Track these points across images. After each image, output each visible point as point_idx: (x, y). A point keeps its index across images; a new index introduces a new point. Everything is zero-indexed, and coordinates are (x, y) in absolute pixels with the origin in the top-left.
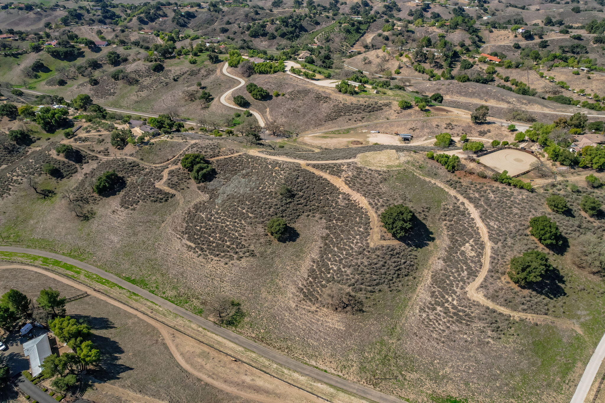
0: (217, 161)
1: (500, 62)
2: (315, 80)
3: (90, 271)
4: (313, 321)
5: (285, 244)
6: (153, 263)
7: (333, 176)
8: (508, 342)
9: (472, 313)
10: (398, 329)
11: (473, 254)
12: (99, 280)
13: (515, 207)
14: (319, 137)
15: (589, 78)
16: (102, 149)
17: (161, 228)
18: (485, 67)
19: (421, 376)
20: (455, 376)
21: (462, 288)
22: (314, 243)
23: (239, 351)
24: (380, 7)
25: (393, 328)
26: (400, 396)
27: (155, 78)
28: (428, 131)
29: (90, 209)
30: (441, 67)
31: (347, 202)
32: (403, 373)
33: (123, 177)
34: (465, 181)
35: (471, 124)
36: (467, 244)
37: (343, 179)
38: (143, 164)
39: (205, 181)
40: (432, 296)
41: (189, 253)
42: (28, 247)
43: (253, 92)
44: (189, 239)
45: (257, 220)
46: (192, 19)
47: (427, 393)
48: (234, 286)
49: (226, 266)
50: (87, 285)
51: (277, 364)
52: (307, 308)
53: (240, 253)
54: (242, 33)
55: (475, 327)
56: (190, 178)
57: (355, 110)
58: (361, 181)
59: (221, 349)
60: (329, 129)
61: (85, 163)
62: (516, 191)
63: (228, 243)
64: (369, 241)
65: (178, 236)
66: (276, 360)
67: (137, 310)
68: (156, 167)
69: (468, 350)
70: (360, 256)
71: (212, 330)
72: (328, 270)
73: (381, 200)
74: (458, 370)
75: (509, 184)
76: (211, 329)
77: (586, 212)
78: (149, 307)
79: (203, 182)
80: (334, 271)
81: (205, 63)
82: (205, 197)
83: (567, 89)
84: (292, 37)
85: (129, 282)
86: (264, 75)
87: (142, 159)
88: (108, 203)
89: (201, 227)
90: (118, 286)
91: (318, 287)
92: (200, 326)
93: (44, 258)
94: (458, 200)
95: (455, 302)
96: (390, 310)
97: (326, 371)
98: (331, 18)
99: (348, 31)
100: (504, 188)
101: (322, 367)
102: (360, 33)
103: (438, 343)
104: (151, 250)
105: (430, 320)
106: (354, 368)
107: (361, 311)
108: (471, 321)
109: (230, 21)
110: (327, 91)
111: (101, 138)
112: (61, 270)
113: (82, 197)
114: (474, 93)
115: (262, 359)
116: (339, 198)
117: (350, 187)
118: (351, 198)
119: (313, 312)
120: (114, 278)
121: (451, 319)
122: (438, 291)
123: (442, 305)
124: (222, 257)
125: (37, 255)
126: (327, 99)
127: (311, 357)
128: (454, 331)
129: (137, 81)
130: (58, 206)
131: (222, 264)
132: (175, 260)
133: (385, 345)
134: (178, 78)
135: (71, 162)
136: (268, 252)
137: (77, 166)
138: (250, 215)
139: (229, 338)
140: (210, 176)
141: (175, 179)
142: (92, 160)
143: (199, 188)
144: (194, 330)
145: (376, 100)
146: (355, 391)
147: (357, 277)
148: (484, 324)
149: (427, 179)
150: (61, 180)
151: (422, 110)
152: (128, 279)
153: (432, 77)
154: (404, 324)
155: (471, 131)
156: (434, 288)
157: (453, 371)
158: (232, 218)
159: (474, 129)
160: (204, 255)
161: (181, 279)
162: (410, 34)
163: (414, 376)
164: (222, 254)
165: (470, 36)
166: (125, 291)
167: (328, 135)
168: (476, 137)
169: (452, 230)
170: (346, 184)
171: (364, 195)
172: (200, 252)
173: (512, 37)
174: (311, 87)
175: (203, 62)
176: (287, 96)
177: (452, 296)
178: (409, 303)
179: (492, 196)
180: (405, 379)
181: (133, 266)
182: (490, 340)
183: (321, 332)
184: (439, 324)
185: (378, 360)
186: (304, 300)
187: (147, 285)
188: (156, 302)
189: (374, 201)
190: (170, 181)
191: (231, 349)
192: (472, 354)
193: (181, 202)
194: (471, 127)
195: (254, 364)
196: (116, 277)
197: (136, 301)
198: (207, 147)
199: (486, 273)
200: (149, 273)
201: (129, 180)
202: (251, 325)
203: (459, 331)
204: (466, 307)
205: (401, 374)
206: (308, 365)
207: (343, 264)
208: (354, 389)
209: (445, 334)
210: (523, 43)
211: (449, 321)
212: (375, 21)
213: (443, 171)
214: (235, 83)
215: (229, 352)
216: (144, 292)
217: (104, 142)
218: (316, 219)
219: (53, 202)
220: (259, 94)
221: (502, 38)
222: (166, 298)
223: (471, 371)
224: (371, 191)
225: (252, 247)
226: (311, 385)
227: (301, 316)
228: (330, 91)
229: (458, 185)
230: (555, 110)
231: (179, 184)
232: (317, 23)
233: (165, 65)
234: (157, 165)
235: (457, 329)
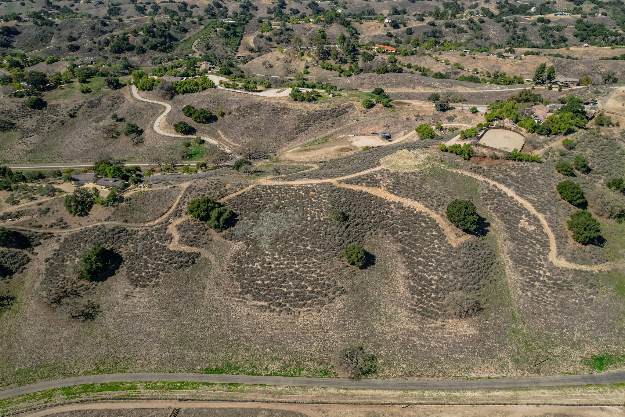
0: (229, 201)
1: (396, 51)
2: (257, 91)
3: (148, 380)
4: (446, 336)
5: (367, 270)
6: (224, 340)
7: (372, 188)
8: (603, 293)
9: (567, 278)
10: (517, 314)
11: (533, 228)
12: (173, 387)
13: (538, 179)
14: (301, 151)
15: (474, 58)
16: (53, 221)
17: (206, 297)
18: (386, 57)
19: (563, 348)
20: (585, 337)
21: (546, 260)
22: (394, 260)
23: (400, 395)
24: (236, 7)
25: (513, 315)
26: (563, 373)
27: (39, 117)
28: (402, 125)
29: (87, 304)
30: (345, 62)
31: (402, 211)
32: (549, 351)
33: (112, 249)
34: (484, 165)
35: (436, 112)
36: (522, 221)
37: (384, 188)
38: (131, 227)
39: (228, 228)
40: (523, 276)
41: (265, 314)
42: (20, 384)
43: (194, 116)
44: (255, 299)
45: (328, 253)
46: (16, 37)
47: (578, 361)
48: (343, 332)
49: (321, 313)
50: (161, 399)
51: (445, 390)
52: (431, 325)
53: (329, 295)
54: (100, 49)
55: (576, 289)
56: (207, 229)
57: (323, 117)
58: (404, 187)
59: (382, 402)
60: (305, 141)
61: (36, 245)
62: (528, 164)
63: (310, 288)
64: (449, 242)
65: (236, 299)
66: (439, 388)
67: (253, 401)
68: (152, 226)
69: (582, 311)
70: (451, 259)
71: (356, 387)
72: (430, 282)
73: (434, 200)
74: (586, 331)
75: (521, 160)
76: (352, 387)
77: (578, 170)
78: (264, 392)
79: (226, 229)
80: (436, 281)
81: (102, 90)
82: (239, 246)
83: (462, 69)
84: (166, 48)
85: (212, 373)
86: (189, 95)
87: (126, 221)
88: (109, 287)
89: (263, 280)
90: (203, 384)
91: (430, 302)
92: (339, 389)
93: (63, 389)
94: (489, 184)
95: (548, 274)
96: (499, 299)
97: (489, 378)
98: (197, 24)
99: (226, 36)
100: (519, 164)
101: (484, 375)
102: (238, 36)
103: (557, 314)
104: (211, 326)
105: (537, 296)
106: (510, 364)
107: (481, 309)
108: (571, 286)
109: (73, 35)
110: (280, 101)
111: (43, 208)
112: (105, 394)
113: (65, 291)
114: (399, 83)
115: (427, 393)
116: (392, 209)
117: (396, 195)
118: (404, 206)
119: (440, 328)
120: (190, 377)
121: (553, 289)
122: (525, 269)
123: (538, 280)
124: (311, 305)
125: (47, 388)
126: (284, 110)
127: (467, 370)
128: (563, 299)
129: (12, 125)
130: (29, 313)
131: (315, 313)
132: (251, 327)
133: (518, 332)
134: (74, 113)
135: (13, 250)
136: (357, 284)
137: (25, 252)
138: (318, 250)
139: (379, 387)
140: (232, 220)
141: (191, 234)
142: (45, 239)
143: (224, 237)
144: (337, 395)
145: (337, 103)
146: (528, 385)
147: (460, 279)
148: (581, 284)
149: (455, 171)
150: (10, 278)
151: (385, 106)
152: (208, 370)
153: (341, 72)
154: (518, 308)
155: (439, 118)
156: (520, 267)
157: (582, 334)
158: (298, 259)
159: (442, 116)
160: (286, 309)
161: (275, 346)
162: (289, 32)
163: (557, 351)
164: (309, 302)
165: (346, 29)
166: (217, 386)
167: (308, 148)
168: (446, 123)
169: (498, 212)
170: (390, 193)
171: (416, 199)
172: (278, 309)
173: (382, 27)
174: (259, 100)
175: (100, 89)
176: (234, 113)
177: (542, 270)
178: (509, 287)
179: (512, 173)
180: (555, 356)
181: (203, 353)
182: (591, 296)
183: (459, 343)
184: (547, 297)
185: (522, 348)
186: (424, 319)
187: (239, 368)
188: (267, 383)
189: (429, 203)
190: (185, 239)
191: (390, 397)
192: (586, 313)
193: (212, 258)
194: (437, 115)
195: (425, 402)
196: (191, 374)
197: (242, 391)
198: (208, 187)
199: (555, 241)
200: (231, 354)
201: (123, 252)
202: (389, 363)
203: (567, 297)
204: (560, 275)
205: (549, 353)
206: (471, 379)
207: (440, 271)
208: (525, 383)
209: (557, 304)
210: (393, 31)
211: (553, 292)
212: (247, 22)
213: (460, 160)
214: (158, 108)
215: (393, 401)
216: (241, 378)
217: (51, 211)
218: (380, 235)
219: (17, 312)
220: (203, 117)
221: (374, 28)
222: (275, 375)
223: (594, 328)
224: (419, 194)
225: (339, 284)
226: (489, 396)
227: (431, 336)
228: (284, 101)
229: (480, 170)
230: (476, 89)
231: (198, 239)
232: (185, 31)
233: (45, 99)
234: (152, 223)
235: (564, 296)
